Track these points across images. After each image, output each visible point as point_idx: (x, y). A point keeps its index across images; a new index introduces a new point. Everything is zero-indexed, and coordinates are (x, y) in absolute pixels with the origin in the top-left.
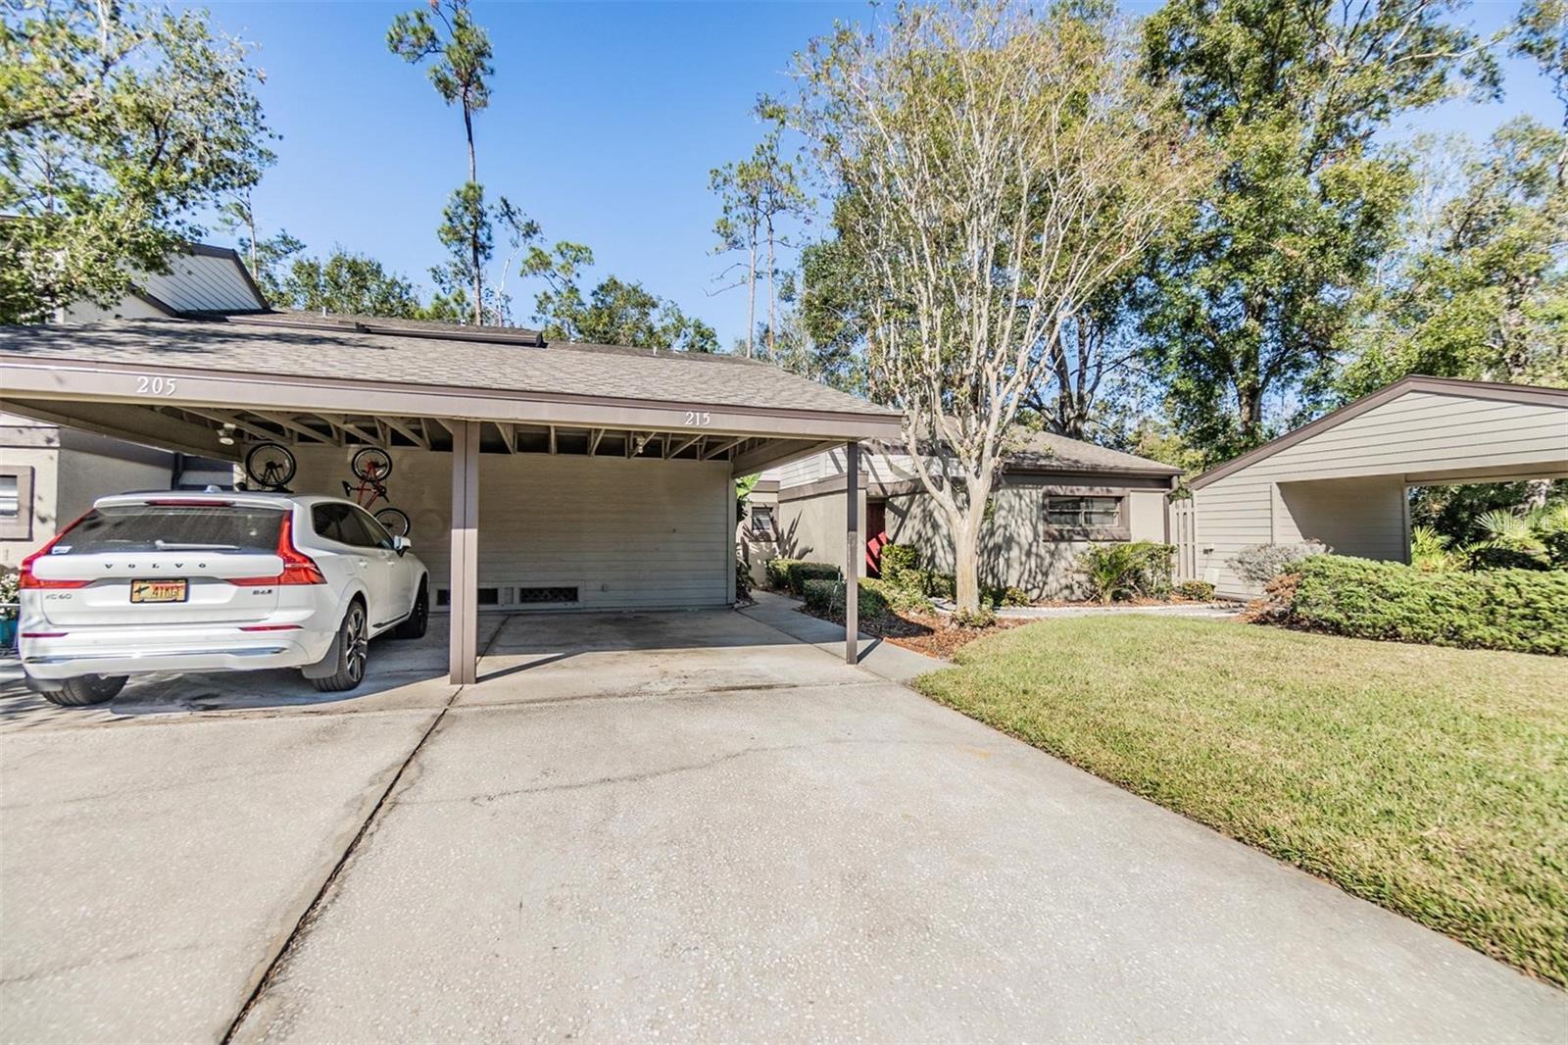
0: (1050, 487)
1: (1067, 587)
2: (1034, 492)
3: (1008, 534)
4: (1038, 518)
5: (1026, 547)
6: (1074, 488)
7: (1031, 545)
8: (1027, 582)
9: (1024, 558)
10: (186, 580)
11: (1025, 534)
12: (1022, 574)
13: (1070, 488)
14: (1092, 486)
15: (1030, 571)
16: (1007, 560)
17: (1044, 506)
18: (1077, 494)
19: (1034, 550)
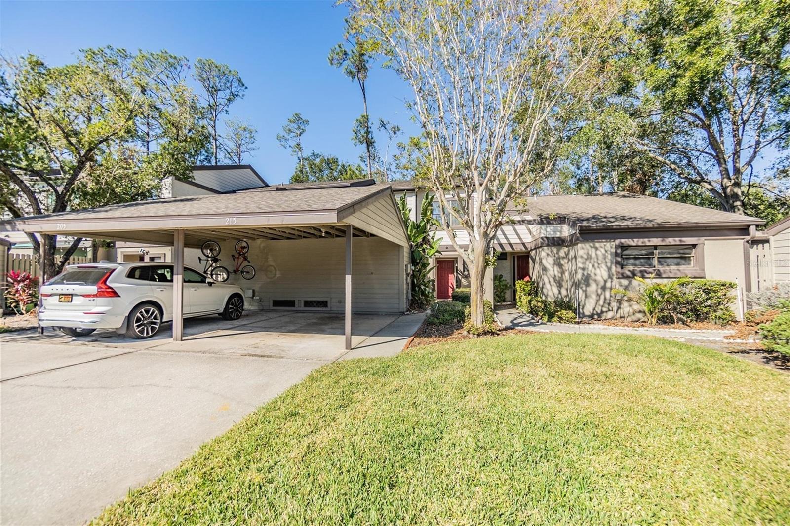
0: (623, 241)
1: (640, 312)
2: (608, 245)
3: (585, 274)
4: (612, 263)
5: (602, 283)
6: (646, 240)
7: (606, 282)
8: (602, 306)
9: (600, 291)
10: (72, 295)
11: (602, 273)
12: (598, 301)
13: (641, 240)
14: (664, 237)
15: (605, 299)
16: (585, 291)
17: (616, 254)
18: (648, 244)
19: (608, 285)
